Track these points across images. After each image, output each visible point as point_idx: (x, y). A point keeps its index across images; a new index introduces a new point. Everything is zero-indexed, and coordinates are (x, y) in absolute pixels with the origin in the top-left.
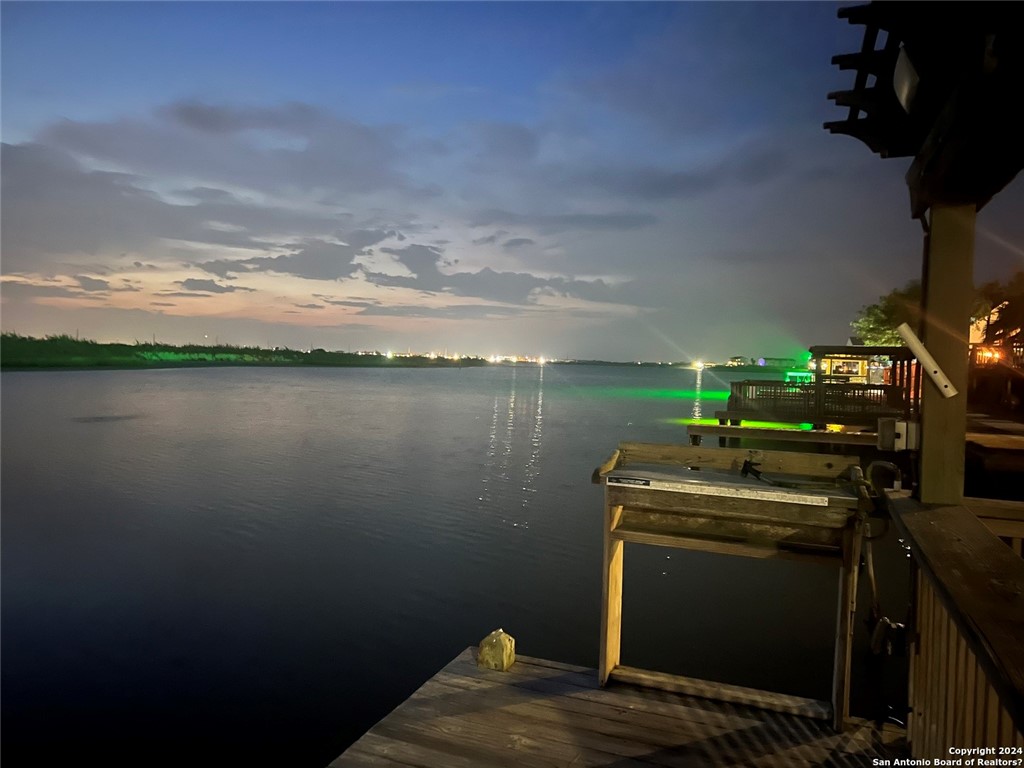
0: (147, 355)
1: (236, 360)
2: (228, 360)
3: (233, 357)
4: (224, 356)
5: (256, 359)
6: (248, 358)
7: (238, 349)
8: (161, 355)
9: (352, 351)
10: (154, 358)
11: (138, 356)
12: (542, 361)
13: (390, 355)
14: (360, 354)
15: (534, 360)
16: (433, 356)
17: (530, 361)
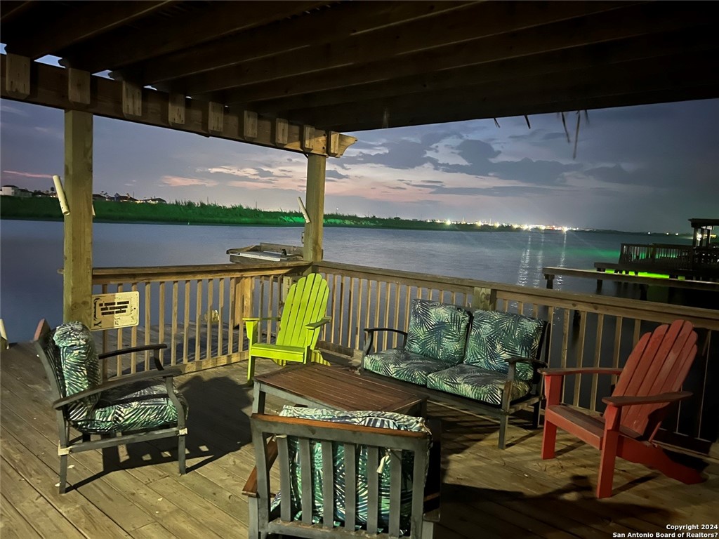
0: (287, 219)
1: (340, 223)
2: (335, 223)
3: (338, 221)
4: (333, 221)
5: (352, 223)
6: (347, 222)
7: (343, 216)
8: (295, 218)
9: (423, 220)
10: (291, 220)
11: (281, 219)
12: (565, 229)
13: (448, 223)
14: (429, 221)
15: (559, 229)
16: (480, 224)
17: (556, 229)
